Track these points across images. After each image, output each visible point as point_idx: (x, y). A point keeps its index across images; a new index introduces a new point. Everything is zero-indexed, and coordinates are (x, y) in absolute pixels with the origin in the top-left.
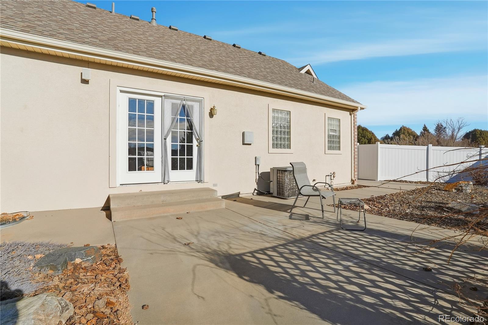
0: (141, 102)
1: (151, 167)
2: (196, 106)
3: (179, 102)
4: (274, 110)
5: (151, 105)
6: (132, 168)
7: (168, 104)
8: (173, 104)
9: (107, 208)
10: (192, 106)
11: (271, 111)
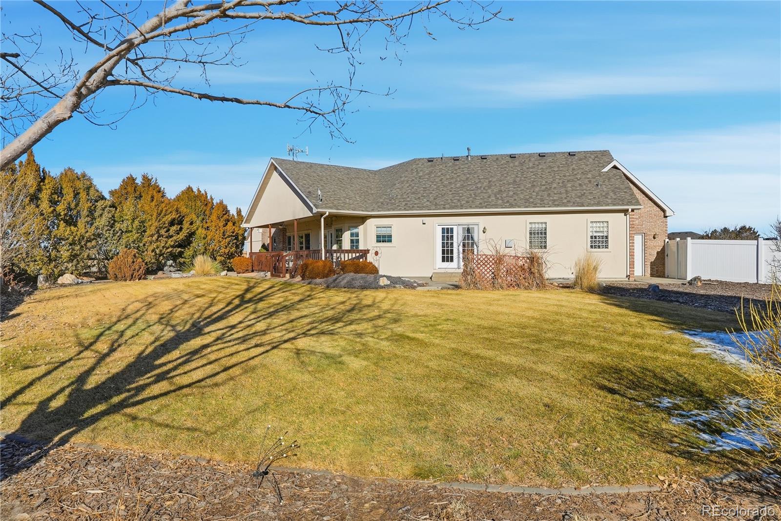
0: (448, 229)
1: (452, 260)
2: (476, 227)
3: (466, 226)
4: (530, 223)
5: (452, 229)
6: (443, 261)
7: (461, 228)
8: (463, 228)
9: (431, 278)
10: (474, 228)
11: (528, 223)
